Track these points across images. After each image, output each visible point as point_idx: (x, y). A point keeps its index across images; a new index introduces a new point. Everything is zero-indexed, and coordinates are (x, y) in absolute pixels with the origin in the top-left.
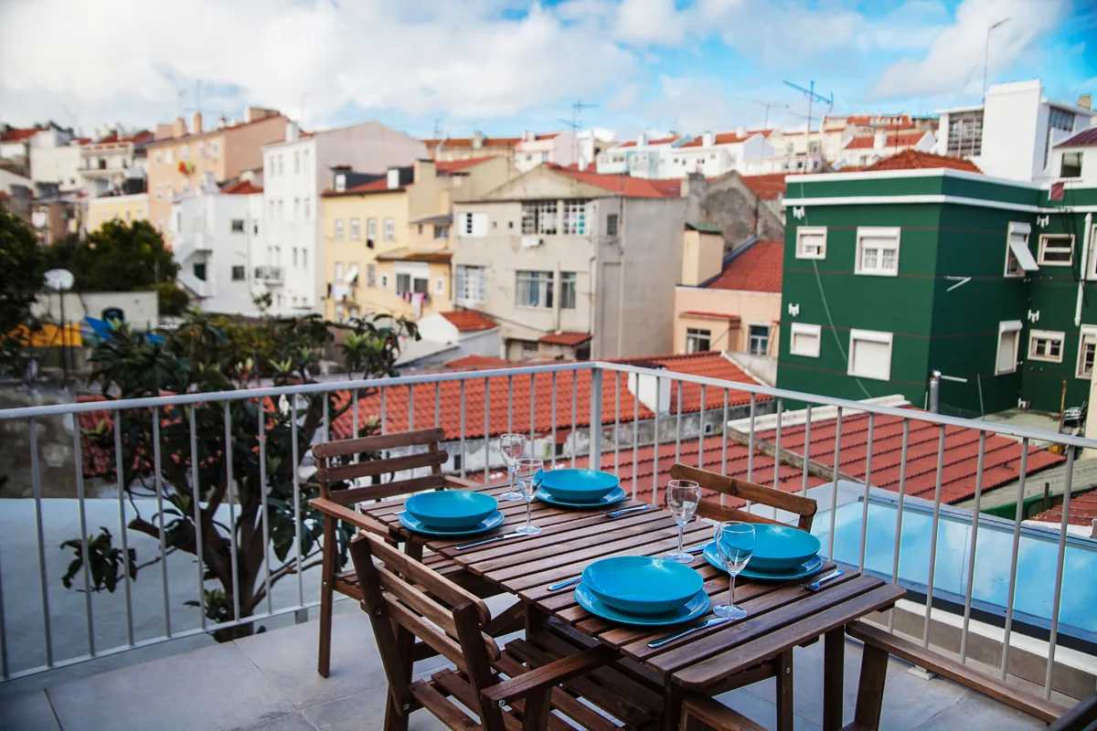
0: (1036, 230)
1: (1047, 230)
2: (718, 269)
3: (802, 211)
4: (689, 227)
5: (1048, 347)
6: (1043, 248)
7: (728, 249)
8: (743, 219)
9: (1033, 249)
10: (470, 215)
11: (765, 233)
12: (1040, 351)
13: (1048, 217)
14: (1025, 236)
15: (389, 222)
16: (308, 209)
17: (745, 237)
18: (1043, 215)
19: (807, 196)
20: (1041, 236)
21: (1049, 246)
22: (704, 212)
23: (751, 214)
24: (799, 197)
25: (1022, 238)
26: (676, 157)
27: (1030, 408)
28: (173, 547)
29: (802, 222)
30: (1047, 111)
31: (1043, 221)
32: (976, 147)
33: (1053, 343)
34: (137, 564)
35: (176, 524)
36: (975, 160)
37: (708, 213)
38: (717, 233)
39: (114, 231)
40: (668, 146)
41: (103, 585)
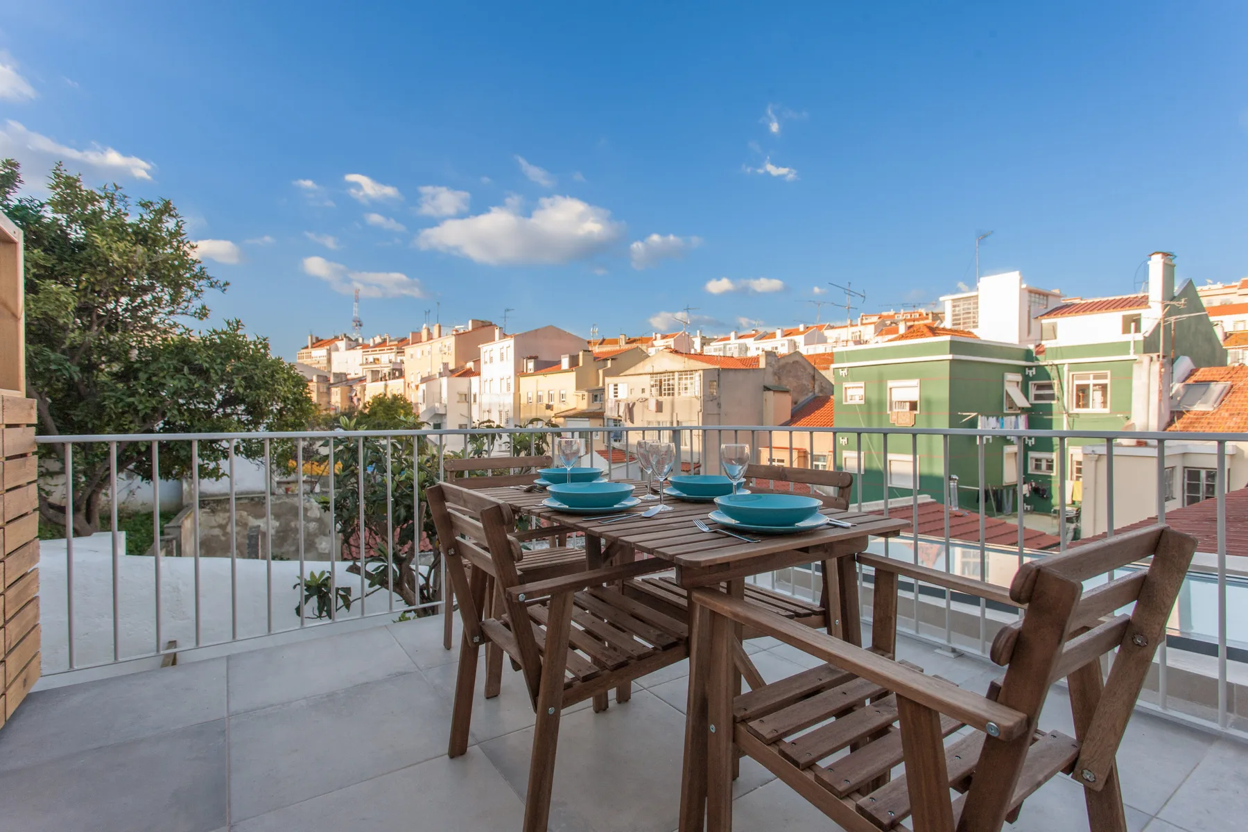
0: (1026, 379)
1: (1033, 378)
2: (789, 418)
3: (845, 371)
4: (767, 389)
5: (1044, 465)
6: (1033, 391)
7: (795, 403)
8: (805, 382)
9: (1025, 393)
10: (616, 385)
11: (821, 391)
12: (1038, 467)
13: (1034, 369)
14: (1018, 383)
15: (562, 392)
16: (508, 385)
17: (807, 394)
18: (1030, 368)
19: (848, 361)
20: (1030, 383)
21: (1037, 389)
22: (776, 377)
23: (810, 379)
24: (843, 362)
25: (1015, 384)
26: (757, 346)
27: (1034, 510)
28: (378, 586)
29: (846, 379)
30: (1027, 294)
31: (1030, 371)
32: (974, 322)
33: (1047, 461)
34: (351, 598)
35: (382, 568)
36: (975, 331)
37: (779, 378)
38: (787, 392)
39: (379, 401)
40: (752, 339)
41: (324, 614)
